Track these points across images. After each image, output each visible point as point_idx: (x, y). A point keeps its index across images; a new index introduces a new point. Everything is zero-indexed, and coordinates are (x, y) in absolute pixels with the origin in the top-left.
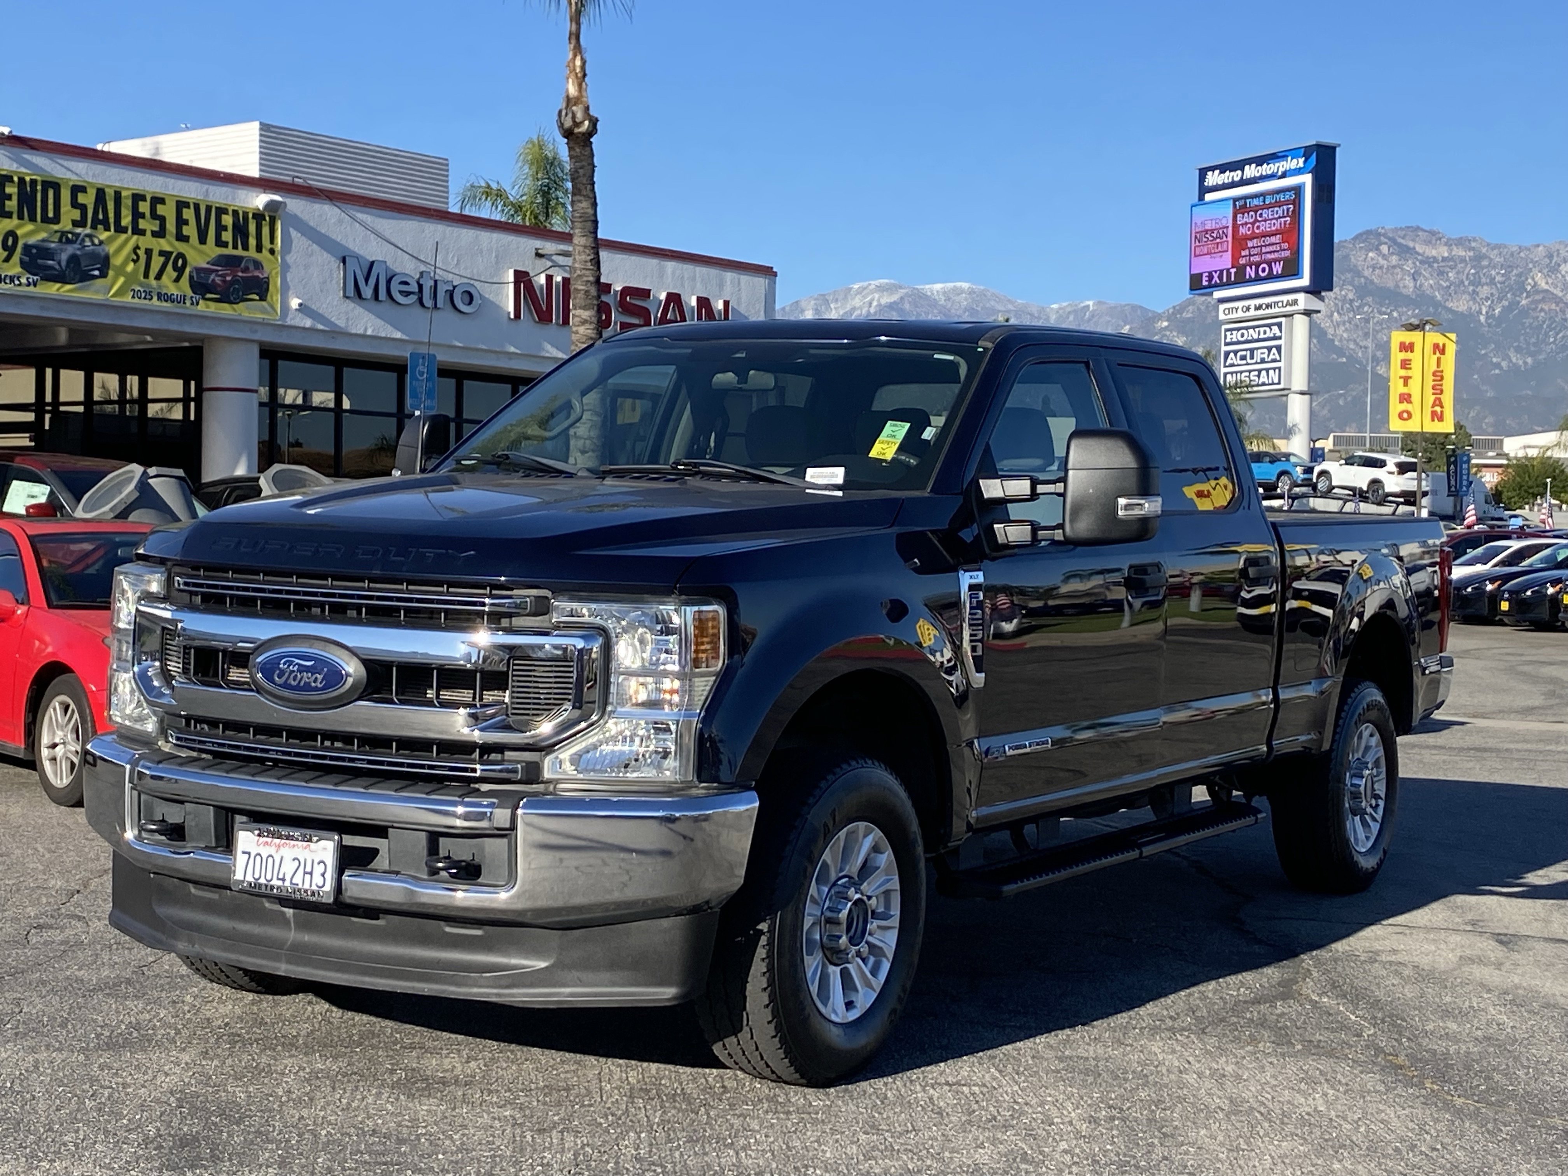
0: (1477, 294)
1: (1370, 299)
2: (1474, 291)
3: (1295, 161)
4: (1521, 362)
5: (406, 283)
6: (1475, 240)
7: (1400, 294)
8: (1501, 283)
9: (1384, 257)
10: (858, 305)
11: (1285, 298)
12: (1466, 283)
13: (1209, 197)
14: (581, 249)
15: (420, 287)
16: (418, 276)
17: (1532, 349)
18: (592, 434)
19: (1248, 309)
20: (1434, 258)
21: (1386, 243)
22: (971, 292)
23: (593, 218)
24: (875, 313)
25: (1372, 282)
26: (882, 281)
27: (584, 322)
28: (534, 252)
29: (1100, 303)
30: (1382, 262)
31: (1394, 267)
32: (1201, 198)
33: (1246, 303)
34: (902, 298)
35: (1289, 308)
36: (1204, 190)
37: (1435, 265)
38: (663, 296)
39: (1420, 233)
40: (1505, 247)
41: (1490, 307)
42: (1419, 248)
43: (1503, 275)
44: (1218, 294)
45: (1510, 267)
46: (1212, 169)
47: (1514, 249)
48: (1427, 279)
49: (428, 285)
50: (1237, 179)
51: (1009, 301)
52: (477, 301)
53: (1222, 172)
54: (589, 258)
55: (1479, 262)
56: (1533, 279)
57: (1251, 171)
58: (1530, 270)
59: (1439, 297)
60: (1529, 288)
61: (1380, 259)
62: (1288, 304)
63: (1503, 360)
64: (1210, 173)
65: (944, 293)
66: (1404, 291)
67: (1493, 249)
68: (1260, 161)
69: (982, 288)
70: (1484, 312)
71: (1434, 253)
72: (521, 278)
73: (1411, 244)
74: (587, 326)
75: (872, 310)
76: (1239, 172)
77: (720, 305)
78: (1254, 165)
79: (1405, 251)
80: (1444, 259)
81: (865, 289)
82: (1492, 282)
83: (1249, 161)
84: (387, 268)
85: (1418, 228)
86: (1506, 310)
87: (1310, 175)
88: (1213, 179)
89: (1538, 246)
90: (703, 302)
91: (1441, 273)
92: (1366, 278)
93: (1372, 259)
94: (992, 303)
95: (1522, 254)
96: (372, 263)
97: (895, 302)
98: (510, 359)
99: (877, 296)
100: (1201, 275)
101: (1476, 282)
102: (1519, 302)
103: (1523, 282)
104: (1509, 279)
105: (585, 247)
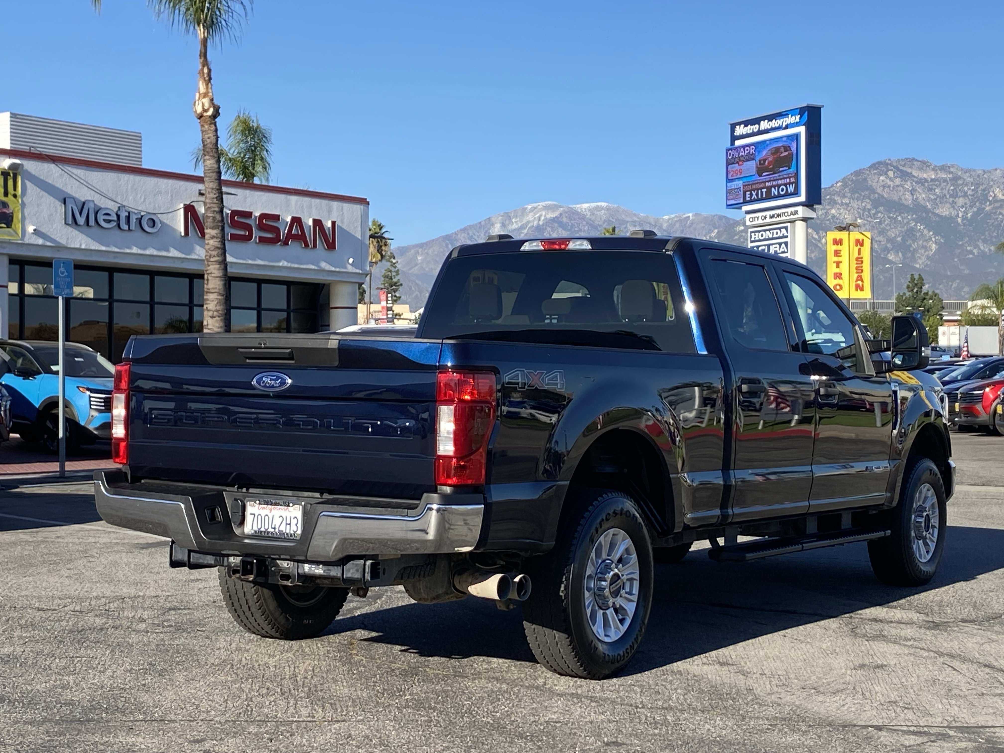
0: (955, 203)
1: (882, 208)
2: (953, 201)
3: (793, 117)
4: (987, 250)
6: (953, 166)
7: (903, 205)
8: (972, 196)
9: (891, 180)
10: (531, 219)
12: (948, 196)
13: (737, 143)
17: (994, 240)
20: (925, 179)
21: (892, 170)
22: (608, 209)
24: (543, 225)
25: (883, 196)
26: (547, 203)
29: (696, 215)
30: (890, 183)
31: (898, 186)
32: (733, 143)
34: (561, 214)
36: (734, 138)
37: (926, 184)
39: (915, 163)
40: (974, 170)
41: (964, 212)
42: (915, 173)
43: (973, 190)
45: (977, 185)
46: (739, 124)
47: (980, 172)
48: (920, 194)
50: (756, 130)
51: (635, 215)
53: (746, 126)
55: (956, 181)
56: (993, 192)
57: (765, 125)
58: (992, 186)
59: (929, 207)
60: (991, 198)
61: (888, 181)
63: (975, 248)
64: (738, 127)
65: (590, 210)
66: (904, 202)
67: (965, 172)
68: (771, 118)
69: (616, 206)
70: (960, 215)
71: (925, 176)
73: (909, 170)
75: (541, 223)
76: (757, 126)
78: (767, 121)
79: (905, 175)
80: (932, 180)
81: (535, 208)
82: (965, 195)
83: (763, 118)
85: (914, 159)
86: (976, 214)
88: (740, 130)
89: (996, 170)
91: (930, 190)
92: (878, 194)
93: (883, 181)
94: (623, 216)
95: (985, 176)
96: (84, 202)
97: (556, 217)
99: (544, 213)
101: (954, 196)
102: (984, 209)
103: (987, 195)
104: (977, 192)
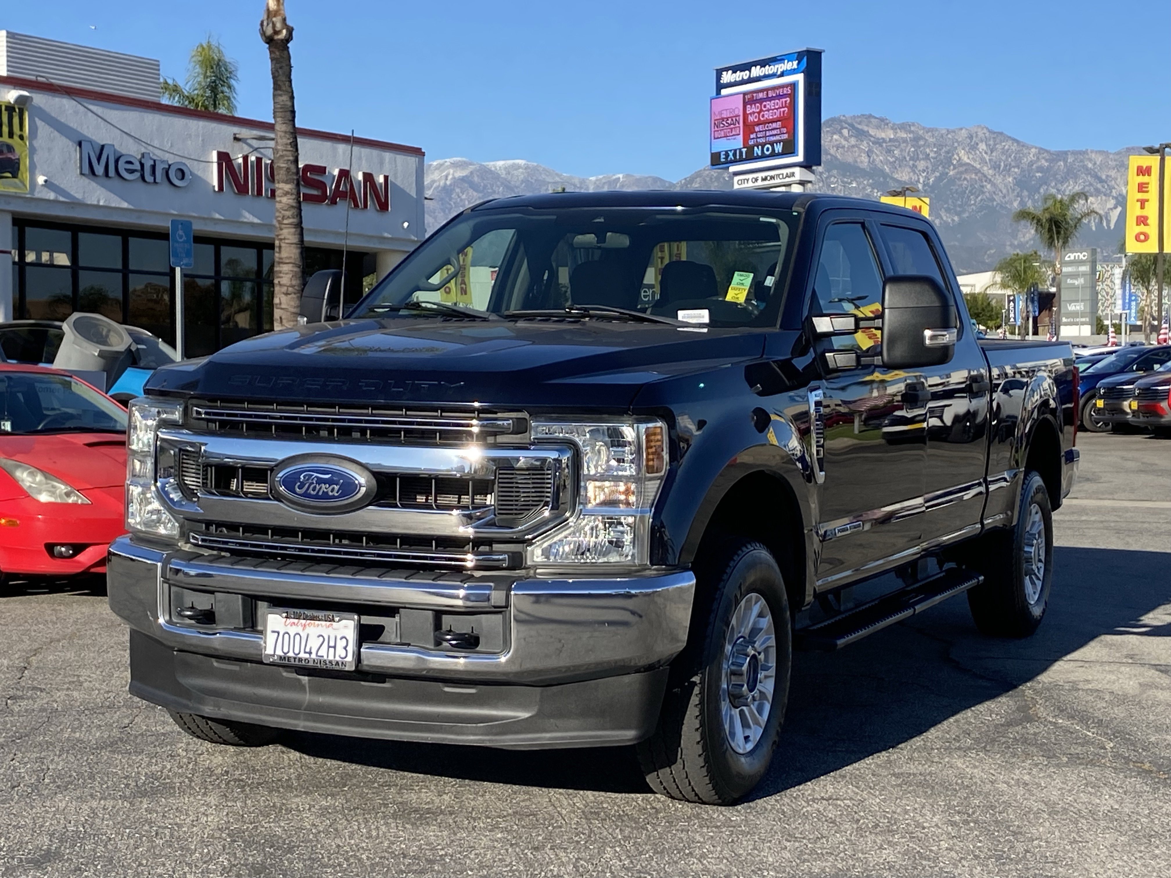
0: (916, 167)
1: (835, 172)
2: (913, 165)
3: (790, 63)
4: (949, 220)
5: (130, 163)
6: (913, 125)
7: (859, 168)
8: (934, 158)
9: (846, 139)
10: (436, 178)
11: (785, 171)
12: (908, 158)
13: (724, 92)
14: (283, 134)
15: (142, 165)
16: (139, 157)
17: (958, 209)
18: (294, 283)
19: (756, 180)
20: (883, 139)
21: (846, 128)
22: (527, 168)
23: (291, 109)
24: (451, 185)
25: (836, 158)
26: (455, 159)
27: (286, 193)
28: (232, 137)
29: (627, 176)
30: (844, 143)
31: (853, 146)
32: (718, 92)
33: (755, 175)
34: (472, 173)
35: (787, 180)
36: (720, 87)
37: (884, 145)
38: (336, 172)
39: (873, 120)
40: (937, 130)
41: (926, 177)
42: (872, 132)
43: (935, 152)
44: (733, 169)
45: (940, 146)
46: (727, 69)
47: (944, 132)
48: (877, 156)
49: (148, 164)
50: (745, 78)
51: (557, 175)
52: (188, 176)
53: (734, 72)
54: (289, 141)
55: (917, 142)
56: (958, 155)
57: (756, 71)
58: (956, 148)
59: (887, 170)
60: (955, 162)
61: (842, 140)
62: (787, 176)
63: (937, 218)
64: (724, 73)
65: (506, 168)
66: (861, 165)
67: (927, 132)
68: (763, 63)
69: (535, 164)
70: (921, 181)
71: (883, 135)
72: (224, 158)
73: (866, 129)
74: (289, 196)
75: (448, 183)
76: (747, 72)
77: (381, 179)
78: (758, 67)
79: (861, 134)
80: (891, 140)
81: (442, 165)
82: (927, 157)
83: (755, 64)
84: (115, 151)
85: (870, 116)
86: (939, 179)
87: (802, 74)
88: (727, 77)
89: (961, 129)
90: (368, 177)
91: (889, 151)
92: (832, 155)
93: (836, 140)
94: (543, 176)
95: (949, 136)
96: (103, 147)
97: (466, 176)
98: (215, 224)
99: (451, 171)
100: (719, 153)
101: (915, 158)
102: (947, 173)
103: (950, 158)
104: (940, 155)
105: (286, 132)
